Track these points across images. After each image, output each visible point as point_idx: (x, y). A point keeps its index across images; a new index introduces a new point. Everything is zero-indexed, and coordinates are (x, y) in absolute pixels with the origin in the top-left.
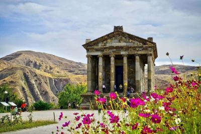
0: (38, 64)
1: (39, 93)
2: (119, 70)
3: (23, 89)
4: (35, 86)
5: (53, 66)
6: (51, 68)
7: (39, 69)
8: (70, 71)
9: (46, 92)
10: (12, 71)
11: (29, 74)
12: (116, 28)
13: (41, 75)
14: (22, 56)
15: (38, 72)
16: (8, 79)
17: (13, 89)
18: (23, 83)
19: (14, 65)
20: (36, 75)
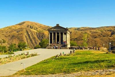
0: (32, 26)
1: (32, 38)
2: (58, 37)
3: (26, 36)
4: (31, 35)
5: (37, 27)
6: (37, 28)
7: (32, 28)
8: (44, 30)
9: (35, 38)
10: (21, 29)
11: (28, 31)
12: (57, 25)
13: (33, 31)
14: (25, 23)
15: (32, 30)
16: (20, 33)
17: (22, 36)
18: (26, 34)
19: (23, 27)
20: (31, 31)
